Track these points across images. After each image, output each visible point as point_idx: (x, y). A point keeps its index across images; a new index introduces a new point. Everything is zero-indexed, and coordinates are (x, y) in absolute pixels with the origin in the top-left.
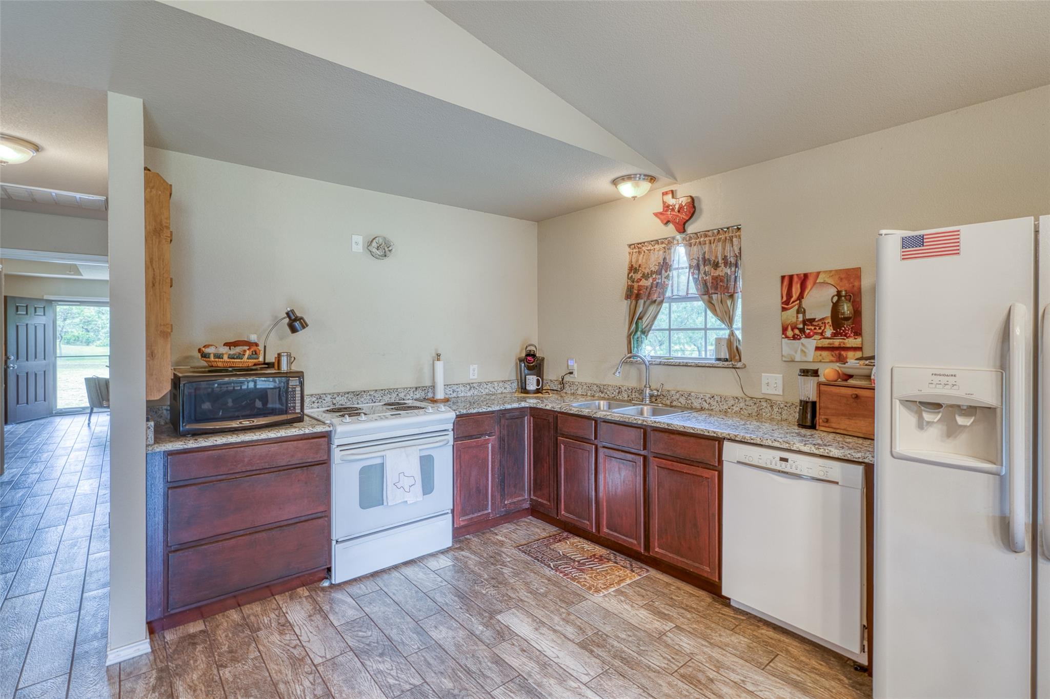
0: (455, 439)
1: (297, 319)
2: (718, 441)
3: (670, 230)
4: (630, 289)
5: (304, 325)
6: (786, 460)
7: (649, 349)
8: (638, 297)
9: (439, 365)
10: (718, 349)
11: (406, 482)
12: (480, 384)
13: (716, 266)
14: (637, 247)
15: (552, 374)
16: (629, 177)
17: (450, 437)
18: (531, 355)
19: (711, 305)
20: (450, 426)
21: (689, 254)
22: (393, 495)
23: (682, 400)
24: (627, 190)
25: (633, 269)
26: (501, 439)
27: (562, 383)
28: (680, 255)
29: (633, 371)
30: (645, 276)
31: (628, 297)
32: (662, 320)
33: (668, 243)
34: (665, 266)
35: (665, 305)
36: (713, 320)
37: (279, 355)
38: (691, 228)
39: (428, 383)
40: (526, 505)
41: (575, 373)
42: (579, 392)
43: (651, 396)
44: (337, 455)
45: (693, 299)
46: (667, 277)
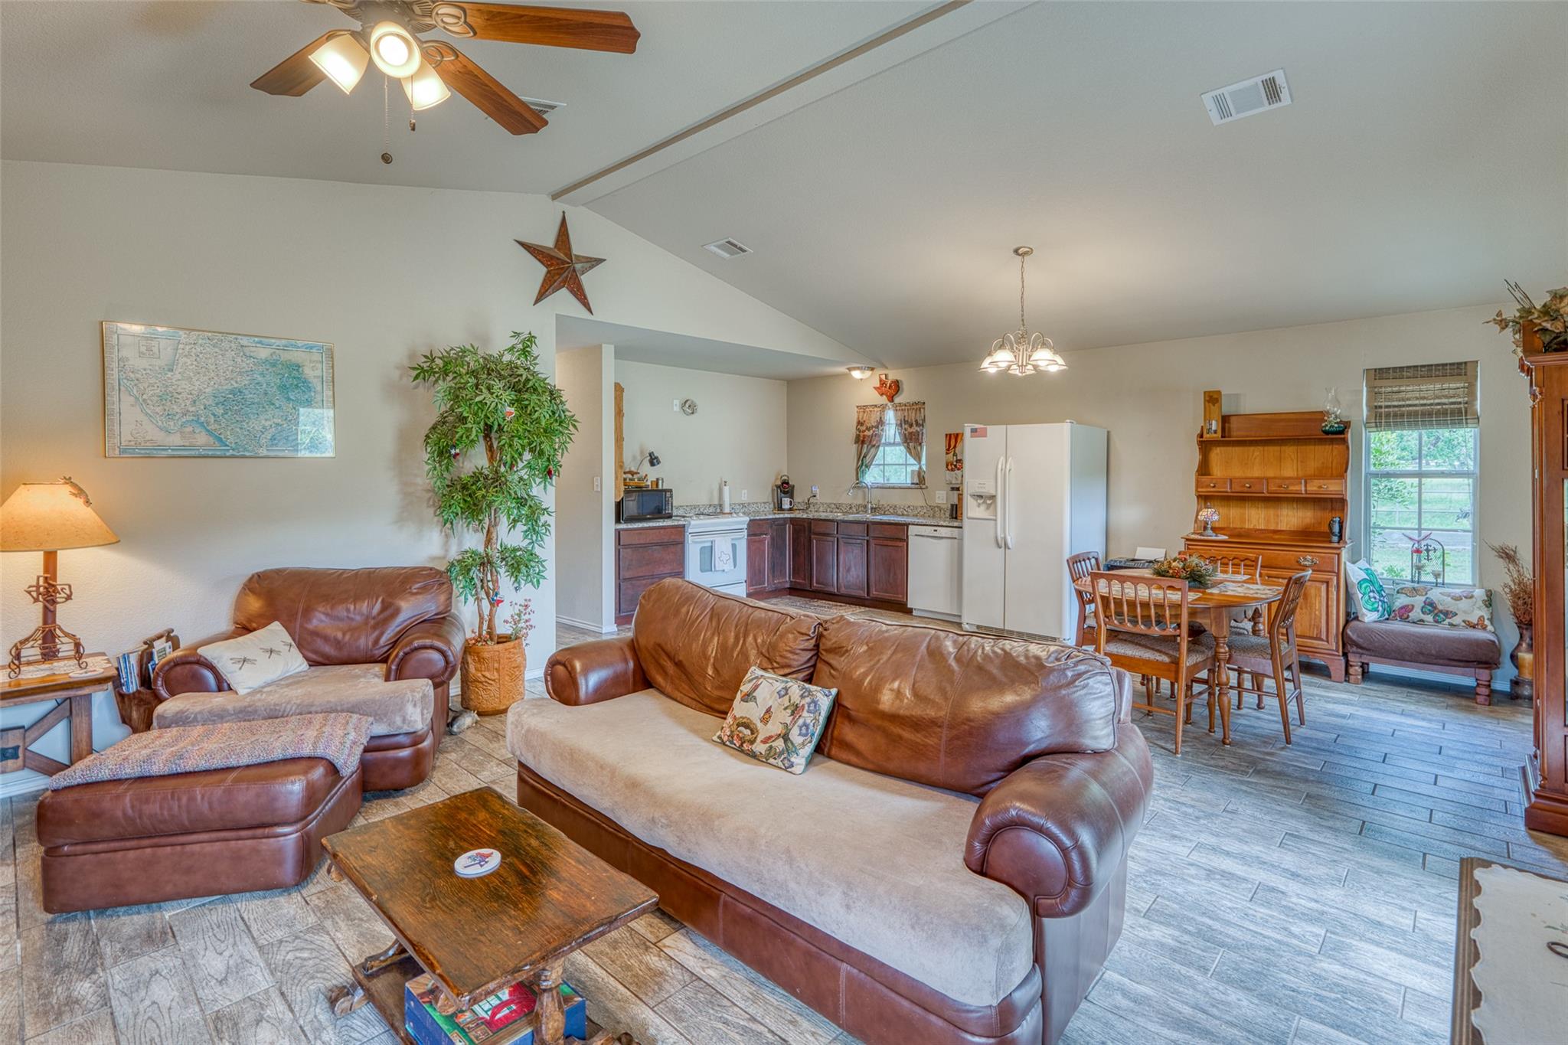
0: (748, 536)
1: (656, 458)
2: (907, 525)
3: (884, 400)
4: (858, 436)
5: (659, 463)
6: (936, 531)
7: (872, 477)
8: (863, 442)
9: (726, 489)
10: (912, 478)
11: (724, 558)
12: (749, 504)
13: (911, 426)
14: (863, 408)
15: (800, 497)
16: (858, 368)
17: (745, 533)
18: (785, 483)
19: (908, 448)
20: (746, 526)
21: (896, 416)
22: (719, 565)
23: (892, 511)
24: (857, 374)
25: (860, 423)
26: (772, 538)
27: (808, 503)
28: (890, 416)
29: (860, 493)
30: (868, 429)
31: (856, 442)
32: (879, 459)
33: (883, 407)
34: (881, 422)
35: (881, 448)
36: (911, 461)
37: (658, 479)
38: (897, 400)
39: (716, 502)
40: (788, 585)
41: (818, 496)
42: (821, 509)
43: (872, 508)
44: (690, 539)
45: (898, 444)
46: (882, 430)
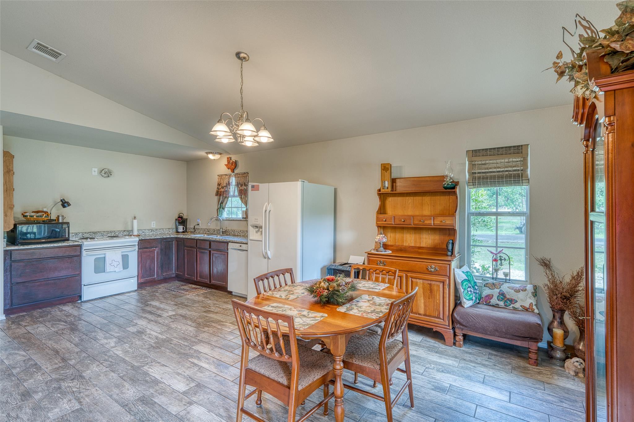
0: (139, 249)
1: (66, 202)
2: (227, 243)
3: (229, 172)
4: (217, 192)
5: (69, 205)
6: (241, 246)
7: (225, 215)
8: (220, 195)
9: (135, 222)
10: (243, 215)
11: (115, 264)
12: (156, 230)
13: (242, 185)
14: (220, 176)
15: (190, 225)
16: (211, 153)
17: (136, 248)
18: (180, 217)
19: (241, 198)
20: (137, 244)
21: (235, 179)
22: (108, 268)
23: (232, 233)
24: (211, 156)
25: (219, 185)
26: (161, 250)
27: (194, 228)
28: (233, 181)
29: (219, 223)
30: (223, 188)
31: (217, 195)
32: (229, 204)
33: (230, 176)
34: (229, 184)
35: (230, 199)
36: (243, 206)
37: (58, 216)
38: (236, 171)
40: (174, 276)
41: (200, 225)
42: (201, 232)
43: (222, 232)
44: (84, 253)
45: (236, 197)
46: (229, 188)
